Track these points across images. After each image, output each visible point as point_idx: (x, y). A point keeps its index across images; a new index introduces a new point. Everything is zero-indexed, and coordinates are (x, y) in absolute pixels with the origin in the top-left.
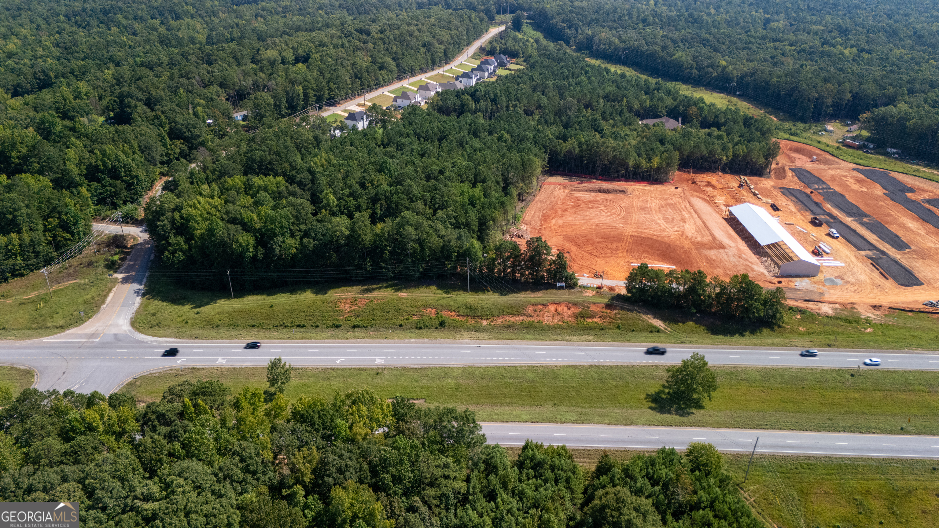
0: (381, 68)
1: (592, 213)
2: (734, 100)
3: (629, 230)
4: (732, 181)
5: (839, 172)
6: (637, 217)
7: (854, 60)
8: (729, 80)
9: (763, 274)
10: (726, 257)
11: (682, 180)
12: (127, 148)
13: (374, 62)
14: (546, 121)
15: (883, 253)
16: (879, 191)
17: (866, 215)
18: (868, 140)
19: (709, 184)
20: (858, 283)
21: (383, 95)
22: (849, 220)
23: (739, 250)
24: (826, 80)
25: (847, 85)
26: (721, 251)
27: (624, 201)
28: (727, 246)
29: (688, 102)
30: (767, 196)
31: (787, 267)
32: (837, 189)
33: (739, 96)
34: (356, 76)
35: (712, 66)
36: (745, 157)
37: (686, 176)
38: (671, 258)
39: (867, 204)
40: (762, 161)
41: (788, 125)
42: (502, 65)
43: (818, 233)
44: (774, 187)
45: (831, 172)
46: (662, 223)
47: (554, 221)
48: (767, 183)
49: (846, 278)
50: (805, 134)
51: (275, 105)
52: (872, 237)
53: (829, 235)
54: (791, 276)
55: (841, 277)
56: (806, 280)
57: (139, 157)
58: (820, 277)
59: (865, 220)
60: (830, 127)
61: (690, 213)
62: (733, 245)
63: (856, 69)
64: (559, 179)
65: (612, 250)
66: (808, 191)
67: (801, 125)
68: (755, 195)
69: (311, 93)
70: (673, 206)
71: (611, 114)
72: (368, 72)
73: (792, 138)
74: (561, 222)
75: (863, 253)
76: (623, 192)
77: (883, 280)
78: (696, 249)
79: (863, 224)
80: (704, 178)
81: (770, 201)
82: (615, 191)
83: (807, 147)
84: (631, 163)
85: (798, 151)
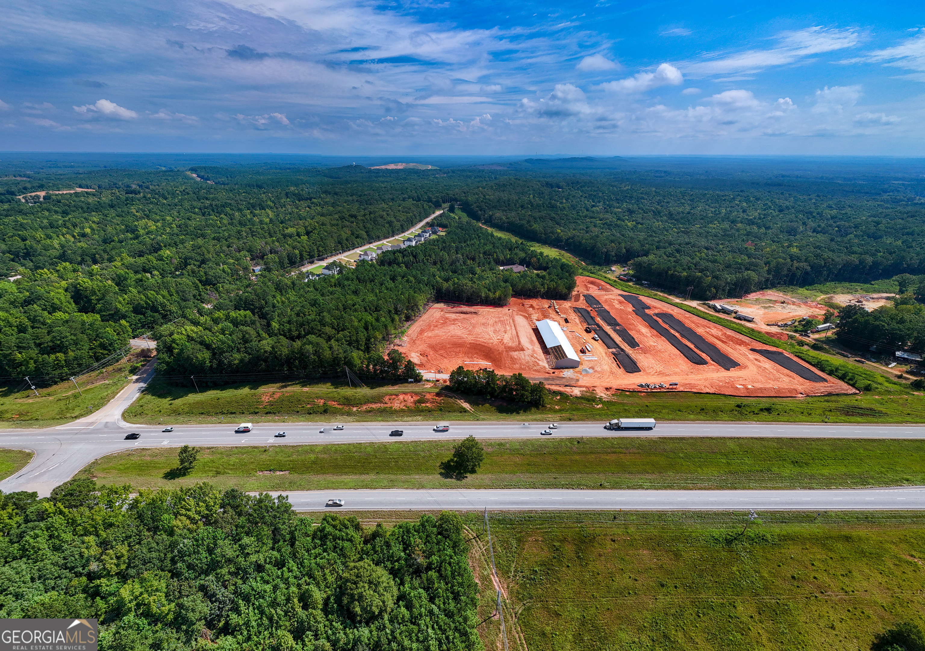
0: (357, 238)
1: (452, 327)
2: (563, 252)
3: (470, 339)
4: (545, 304)
5: (611, 296)
6: (479, 330)
7: (632, 229)
8: (562, 241)
9: (544, 367)
10: (523, 357)
11: (515, 304)
12: (165, 293)
13: (353, 234)
14: (443, 269)
15: (622, 350)
16: (630, 308)
17: (618, 325)
18: (633, 276)
19: (532, 306)
20: (602, 372)
21: (356, 253)
22: (608, 329)
23: (534, 351)
24: (612, 241)
25: (623, 245)
26: (521, 352)
27: (474, 319)
28: (526, 349)
29: (534, 254)
30: (565, 313)
31: (562, 362)
32: (607, 308)
33: (566, 250)
34: (339, 243)
35: (552, 233)
36: (555, 289)
37: (519, 301)
38: (490, 357)
39: (621, 317)
40: (565, 291)
41: (590, 267)
42: (435, 233)
43: (588, 337)
44: (570, 307)
45: (606, 297)
46: (492, 334)
47: (426, 334)
48: (567, 305)
49: (596, 369)
50: (599, 273)
51: (280, 262)
52: (618, 339)
53: (593, 338)
54: (563, 368)
55: (592, 368)
56: (571, 370)
57: (175, 297)
58: (580, 368)
59: (618, 328)
60: (613, 269)
61: (511, 326)
62: (530, 347)
63: (631, 234)
64: (441, 305)
65: (456, 353)
66: (589, 309)
67: (598, 267)
68: (557, 312)
69: (305, 254)
70: (502, 322)
71: (483, 264)
72: (347, 240)
73: (591, 275)
74: (430, 334)
75: (611, 350)
76: (475, 313)
77: (618, 369)
78: (506, 351)
79: (615, 330)
80: (528, 302)
81: (565, 316)
82: (471, 313)
83: (598, 281)
84: (483, 295)
85: (592, 283)
